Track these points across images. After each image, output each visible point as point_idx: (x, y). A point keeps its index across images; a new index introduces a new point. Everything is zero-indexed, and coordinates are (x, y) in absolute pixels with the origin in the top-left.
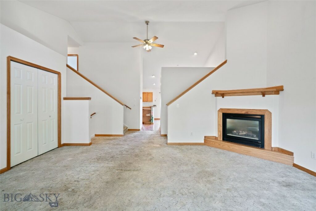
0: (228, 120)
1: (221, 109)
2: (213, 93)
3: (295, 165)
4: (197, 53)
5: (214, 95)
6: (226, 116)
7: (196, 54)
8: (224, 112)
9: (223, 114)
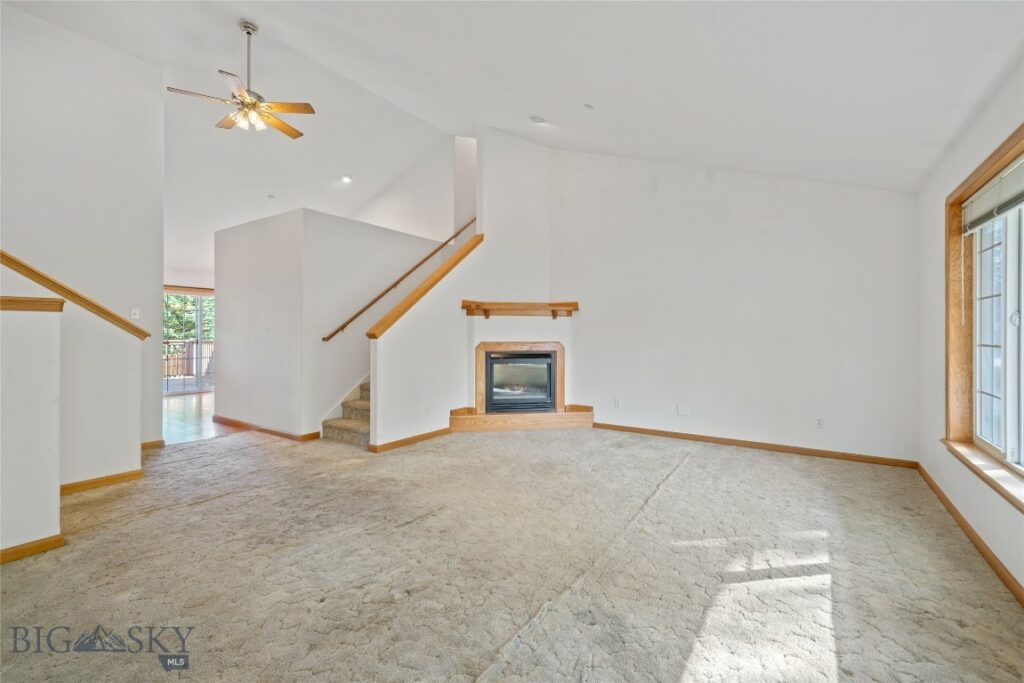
0: (497, 367)
1: (482, 343)
2: (463, 307)
3: (596, 425)
4: (351, 177)
5: (465, 311)
6: (493, 358)
7: (346, 180)
8: (489, 349)
9: (488, 354)
